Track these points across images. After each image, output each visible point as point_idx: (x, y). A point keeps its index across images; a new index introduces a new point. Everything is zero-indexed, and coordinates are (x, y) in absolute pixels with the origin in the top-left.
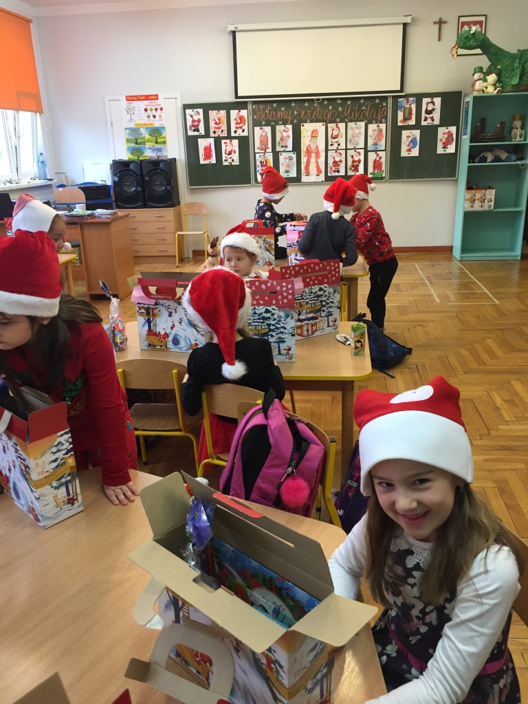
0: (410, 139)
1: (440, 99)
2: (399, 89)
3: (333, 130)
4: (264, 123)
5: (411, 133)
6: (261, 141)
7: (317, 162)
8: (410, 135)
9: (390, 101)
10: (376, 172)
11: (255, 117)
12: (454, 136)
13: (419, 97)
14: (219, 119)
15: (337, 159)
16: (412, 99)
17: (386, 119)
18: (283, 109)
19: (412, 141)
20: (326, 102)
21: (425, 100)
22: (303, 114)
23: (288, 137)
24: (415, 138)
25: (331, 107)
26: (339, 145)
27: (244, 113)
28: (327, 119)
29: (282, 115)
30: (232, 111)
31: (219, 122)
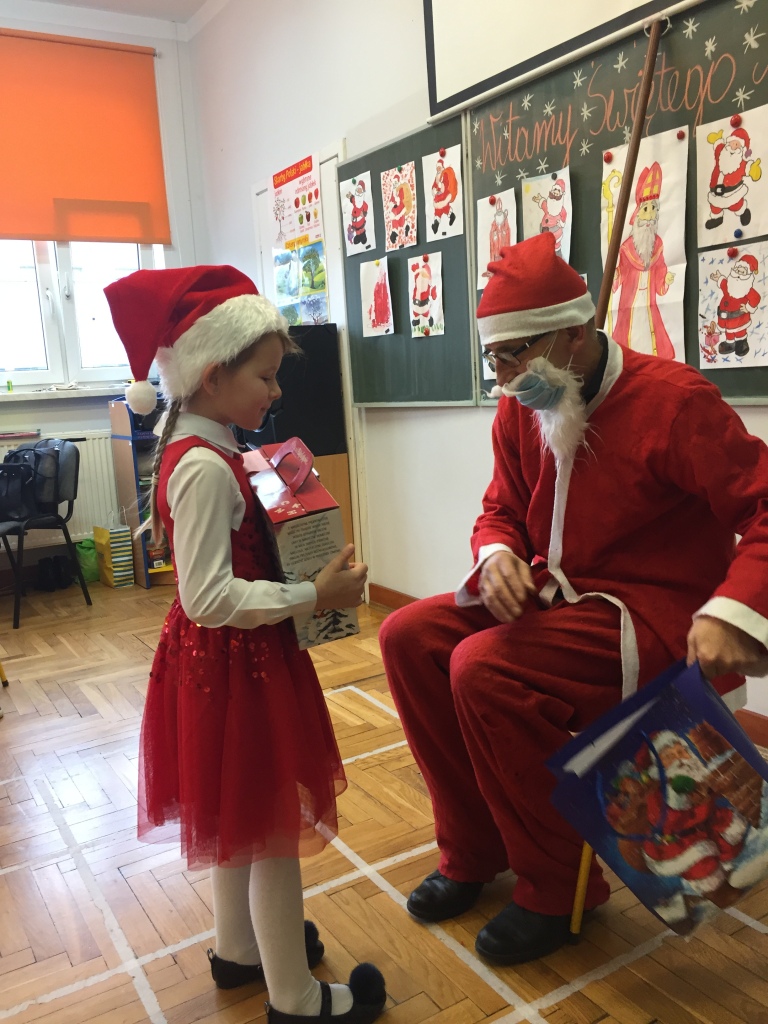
3: (719, 150)
4: (499, 181)
6: (493, 248)
7: (654, 308)
11: (479, 163)
14: (401, 194)
15: (738, 290)
18: (549, 109)
20: (691, 27)
22: (608, 113)
23: (563, 215)
25: (710, 46)
26: (746, 218)
27: (453, 155)
28: (697, 106)
29: (547, 133)
30: (426, 160)
31: (401, 203)
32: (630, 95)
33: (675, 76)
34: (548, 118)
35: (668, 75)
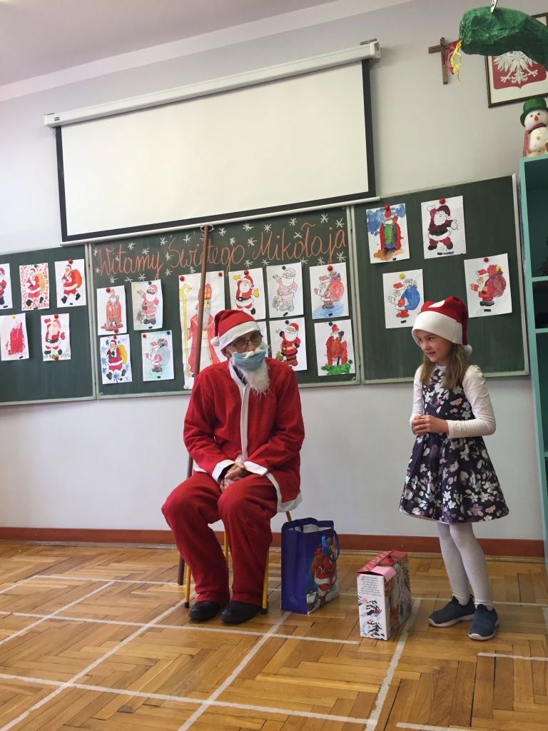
0: (402, 290)
1: (460, 198)
2: (366, 189)
3: (239, 283)
4: (112, 281)
5: (403, 277)
6: (108, 314)
7: (211, 347)
8: (402, 282)
9: (351, 215)
10: (335, 363)
11: (98, 270)
12: (506, 276)
13: (412, 202)
14: (37, 279)
16: (397, 206)
17: (346, 254)
18: (145, 252)
19: (406, 294)
20: (222, 232)
21: (426, 207)
22: (181, 259)
23: (156, 302)
24: (414, 287)
25: (232, 241)
26: (253, 312)
27: (78, 265)
28: (227, 264)
29: (144, 263)
30: (57, 264)
31: (36, 284)
32: (193, 254)
33: (216, 250)
34: (145, 256)
35: (212, 249)
